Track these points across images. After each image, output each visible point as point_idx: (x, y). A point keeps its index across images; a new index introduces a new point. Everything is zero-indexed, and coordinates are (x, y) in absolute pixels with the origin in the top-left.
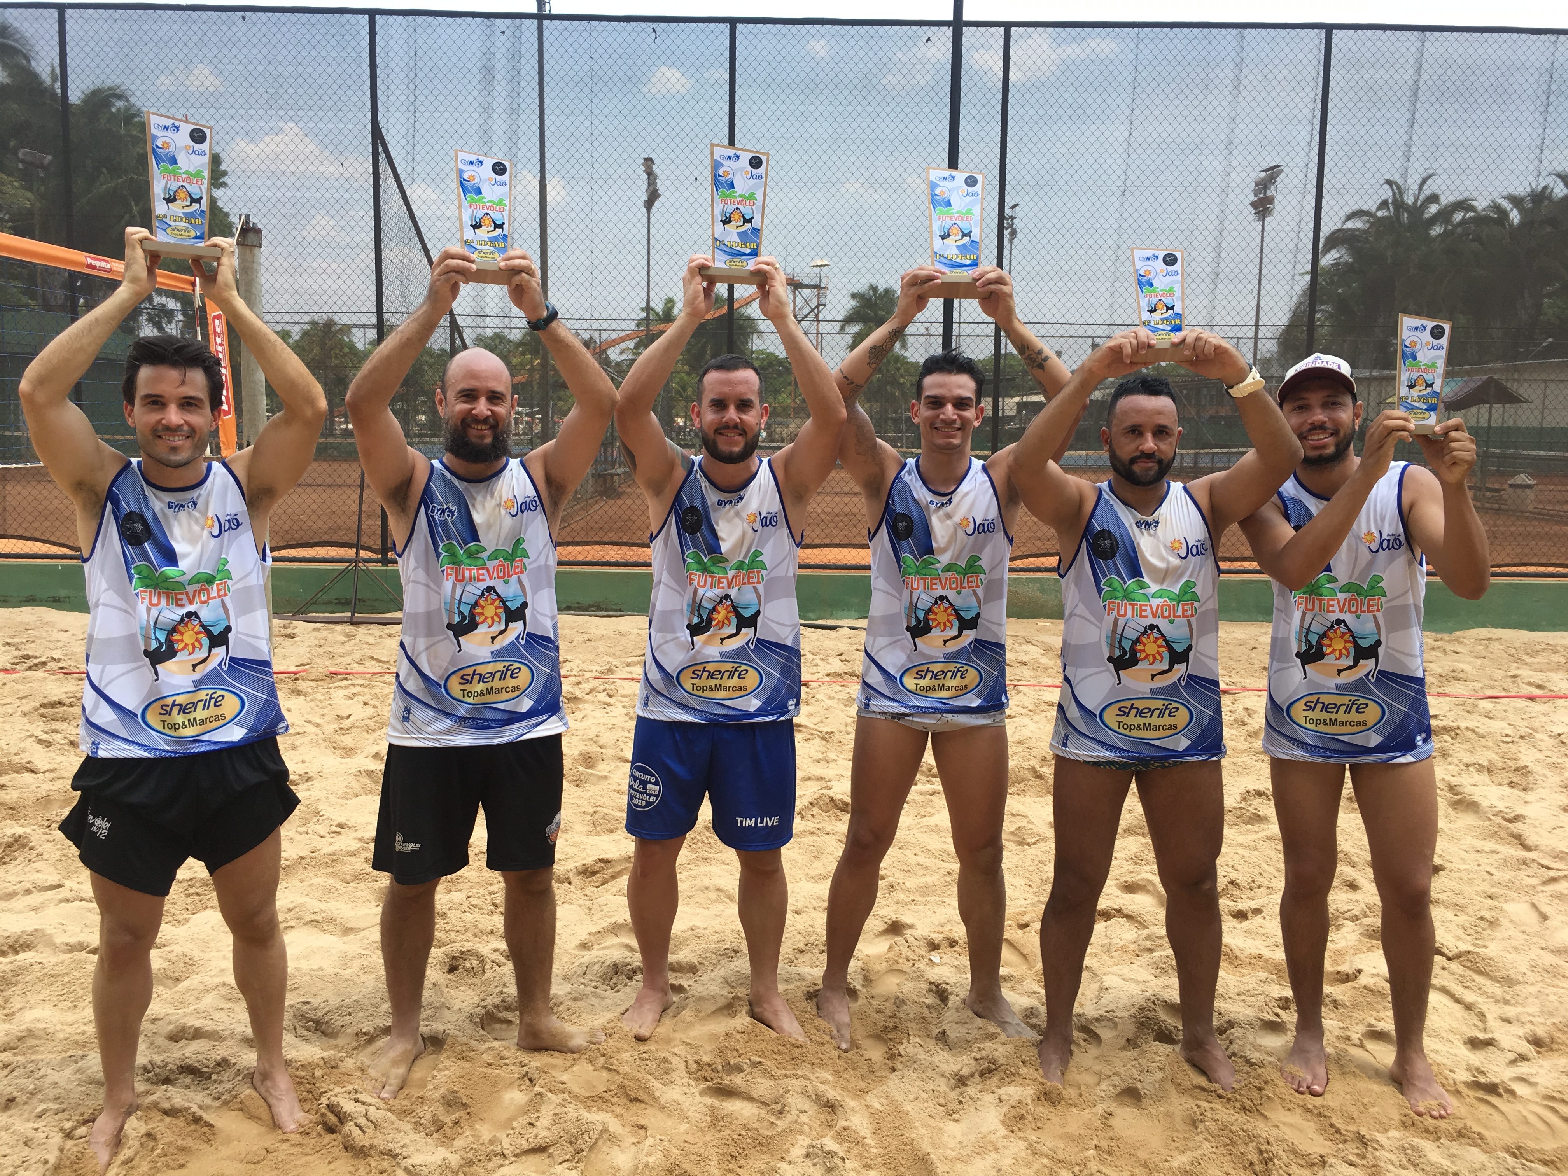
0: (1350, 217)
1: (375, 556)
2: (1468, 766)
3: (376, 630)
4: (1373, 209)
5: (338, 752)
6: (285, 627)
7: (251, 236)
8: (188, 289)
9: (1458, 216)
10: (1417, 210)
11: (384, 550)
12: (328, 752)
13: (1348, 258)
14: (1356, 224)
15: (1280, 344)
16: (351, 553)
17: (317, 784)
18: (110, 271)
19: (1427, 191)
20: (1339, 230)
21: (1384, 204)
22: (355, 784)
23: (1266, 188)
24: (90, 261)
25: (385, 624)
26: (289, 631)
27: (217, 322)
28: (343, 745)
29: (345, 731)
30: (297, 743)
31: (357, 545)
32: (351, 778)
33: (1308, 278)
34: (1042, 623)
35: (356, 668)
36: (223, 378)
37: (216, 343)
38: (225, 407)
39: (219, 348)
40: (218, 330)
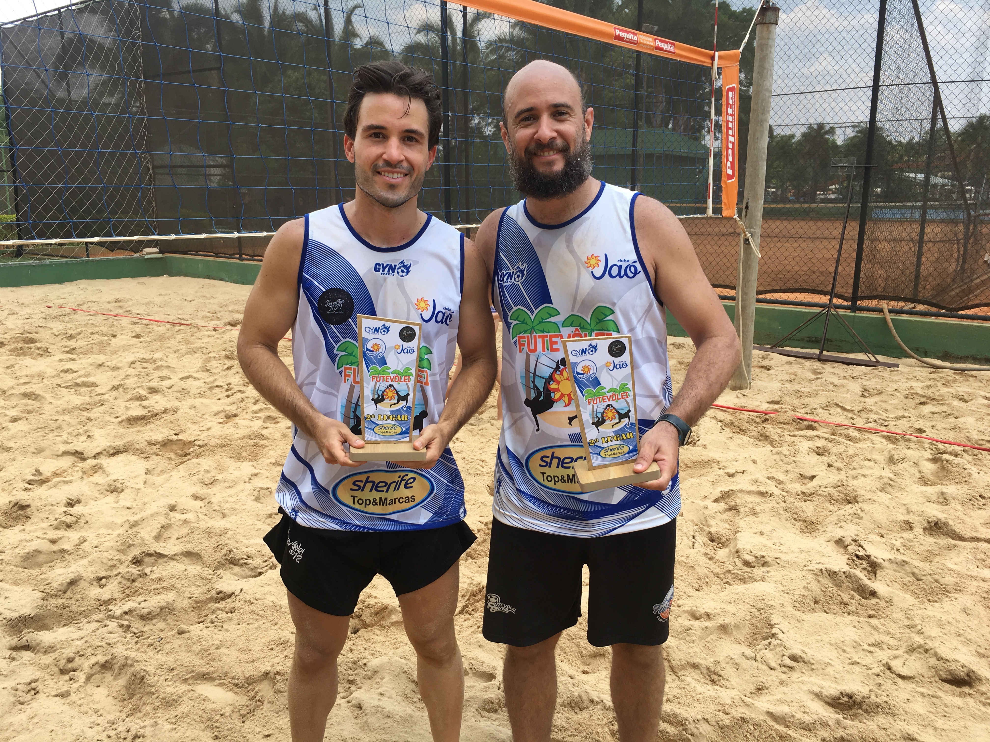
1: (845, 303)
3: (840, 369)
5: (798, 524)
6: (763, 358)
7: (769, 14)
8: (706, 62)
11: (855, 298)
12: (789, 525)
16: (825, 299)
17: (773, 573)
18: (636, 43)
22: (814, 586)
24: (618, 32)
25: (849, 364)
26: (766, 363)
27: (730, 94)
28: (804, 516)
29: (807, 496)
30: (758, 509)
31: (832, 294)
32: (811, 577)
35: (822, 415)
36: (730, 146)
37: (727, 114)
38: (730, 172)
39: (730, 118)
40: (731, 102)
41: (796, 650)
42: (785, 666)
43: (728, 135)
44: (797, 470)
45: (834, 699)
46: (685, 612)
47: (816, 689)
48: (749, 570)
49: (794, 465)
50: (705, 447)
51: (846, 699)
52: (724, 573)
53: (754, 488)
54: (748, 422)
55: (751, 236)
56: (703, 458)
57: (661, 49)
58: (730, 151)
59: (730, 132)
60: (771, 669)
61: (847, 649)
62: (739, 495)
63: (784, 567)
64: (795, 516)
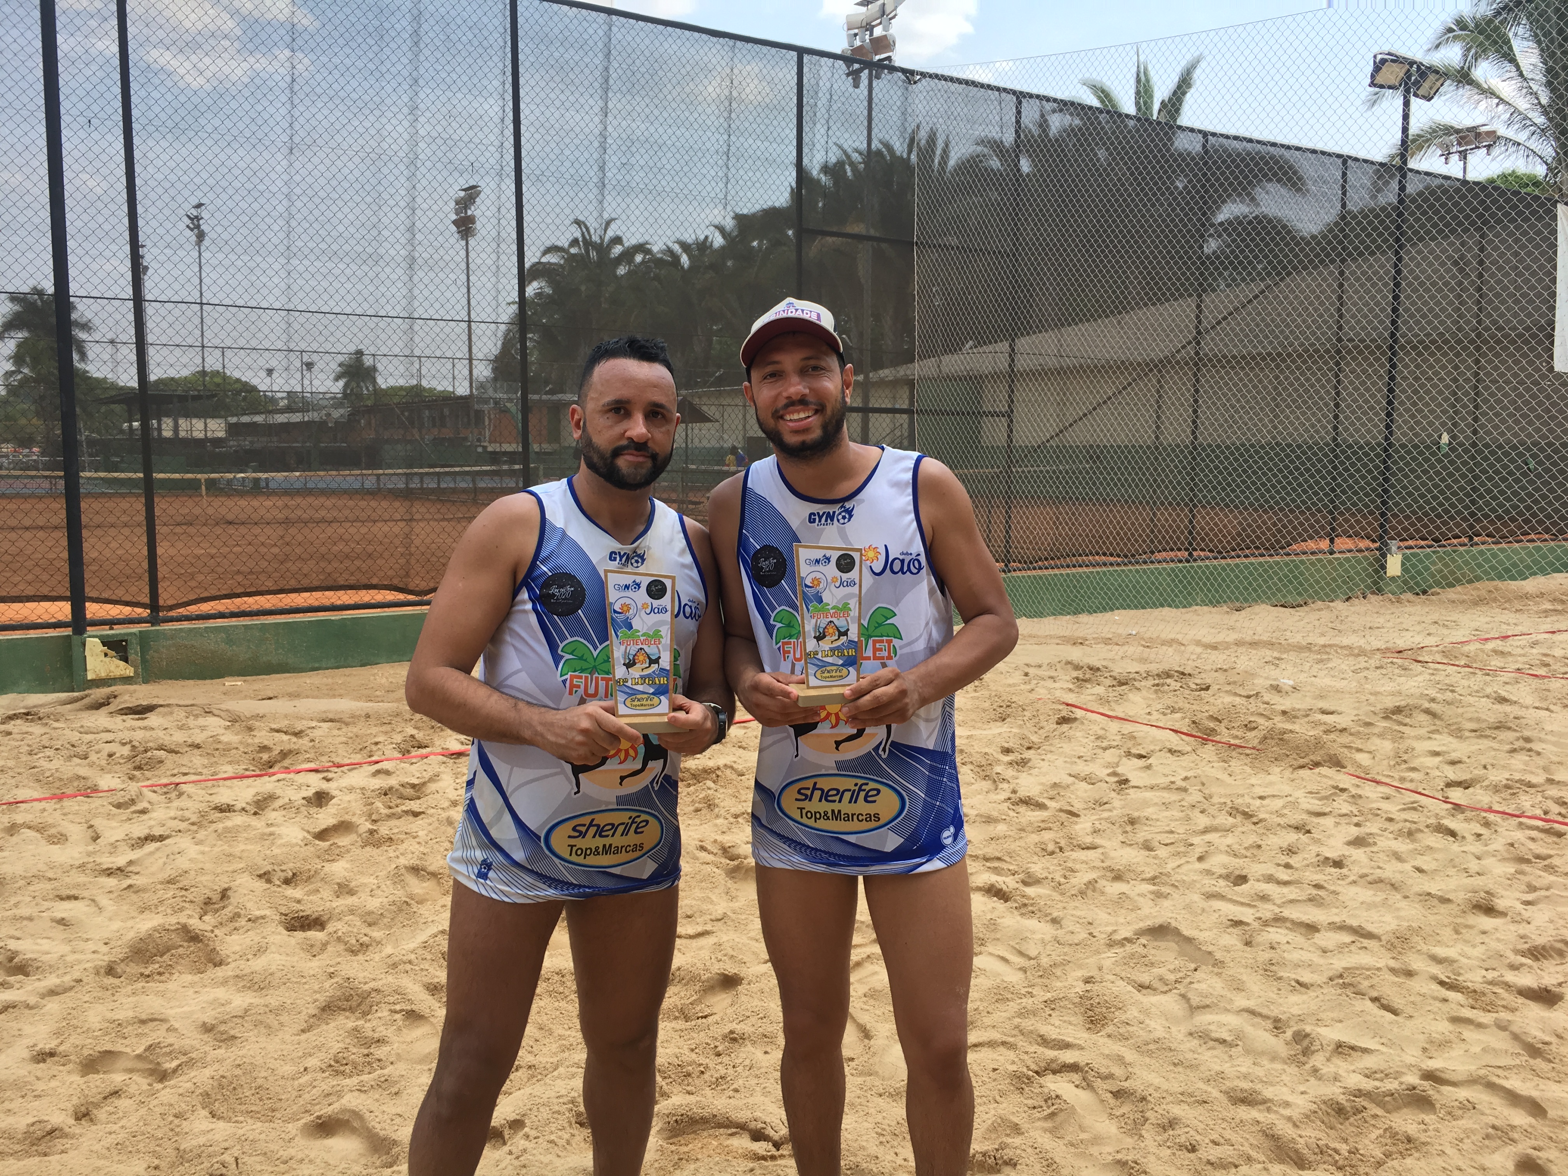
0: (548, 251)
2: (736, 816)
4: (566, 245)
9: (639, 258)
10: (603, 249)
13: (548, 291)
14: (553, 259)
15: (494, 370)
19: (610, 233)
20: (539, 263)
21: (575, 242)
23: (466, 208)
33: (515, 307)
34: (230, 682)
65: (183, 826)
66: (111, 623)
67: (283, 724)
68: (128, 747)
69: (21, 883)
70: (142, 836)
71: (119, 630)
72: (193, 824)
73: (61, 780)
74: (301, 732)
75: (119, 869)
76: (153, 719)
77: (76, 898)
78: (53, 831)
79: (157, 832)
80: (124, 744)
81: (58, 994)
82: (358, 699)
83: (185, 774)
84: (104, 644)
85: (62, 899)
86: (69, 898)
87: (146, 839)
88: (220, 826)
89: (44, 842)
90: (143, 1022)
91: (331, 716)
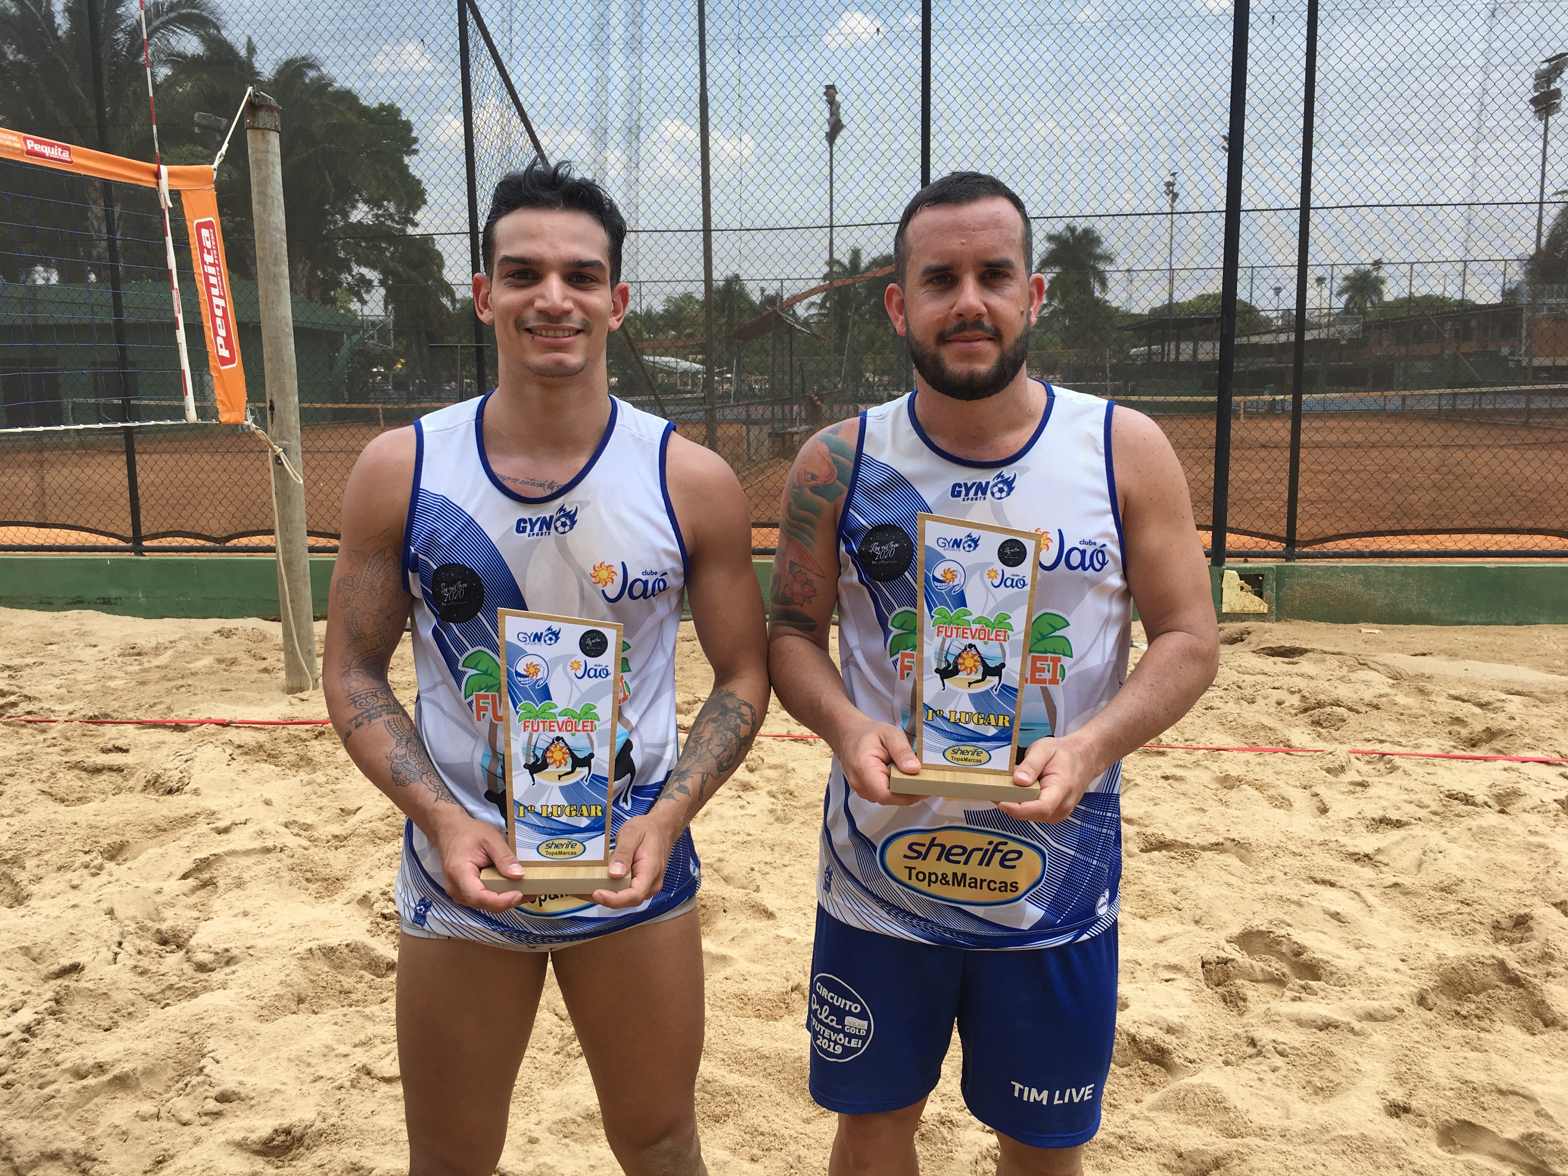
7: (264, 116)
23: (1549, 82)
27: (205, 233)
34: (1369, 630)
36: (219, 312)
37: (204, 263)
38: (225, 353)
39: (211, 270)
40: (208, 244)
41: (229, 1084)
42: (206, 1114)
43: (210, 296)
44: (335, 804)
45: (265, 1143)
46: (64, 1071)
47: (238, 1137)
48: (204, 976)
49: (332, 796)
50: (196, 792)
51: (282, 1138)
52: (163, 991)
53: (257, 844)
54: (288, 742)
55: (285, 451)
56: (187, 811)
57: (42, 155)
58: (219, 321)
59: (215, 291)
60: (184, 1125)
61: (313, 1061)
62: (229, 859)
63: (260, 959)
64: (309, 875)
65: (1422, 813)
66: (1246, 555)
67: (1461, 691)
68: (1297, 696)
69: (1268, 853)
70: (1377, 817)
71: (1254, 564)
72: (1435, 813)
73: (1245, 726)
74: (1488, 704)
75: (1367, 856)
76: (1305, 665)
77: (1332, 885)
78: (1272, 792)
79: (1394, 815)
80: (1293, 693)
81: (1376, 1020)
82: (1537, 667)
83: (1382, 742)
84: (1242, 577)
85: (1316, 882)
86: (1324, 882)
87: (1381, 821)
88: (1474, 823)
89: (1266, 804)
90: (1501, 1092)
91: (1517, 688)
